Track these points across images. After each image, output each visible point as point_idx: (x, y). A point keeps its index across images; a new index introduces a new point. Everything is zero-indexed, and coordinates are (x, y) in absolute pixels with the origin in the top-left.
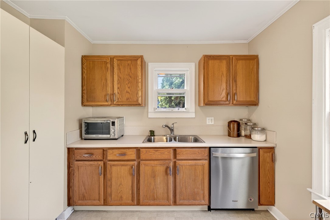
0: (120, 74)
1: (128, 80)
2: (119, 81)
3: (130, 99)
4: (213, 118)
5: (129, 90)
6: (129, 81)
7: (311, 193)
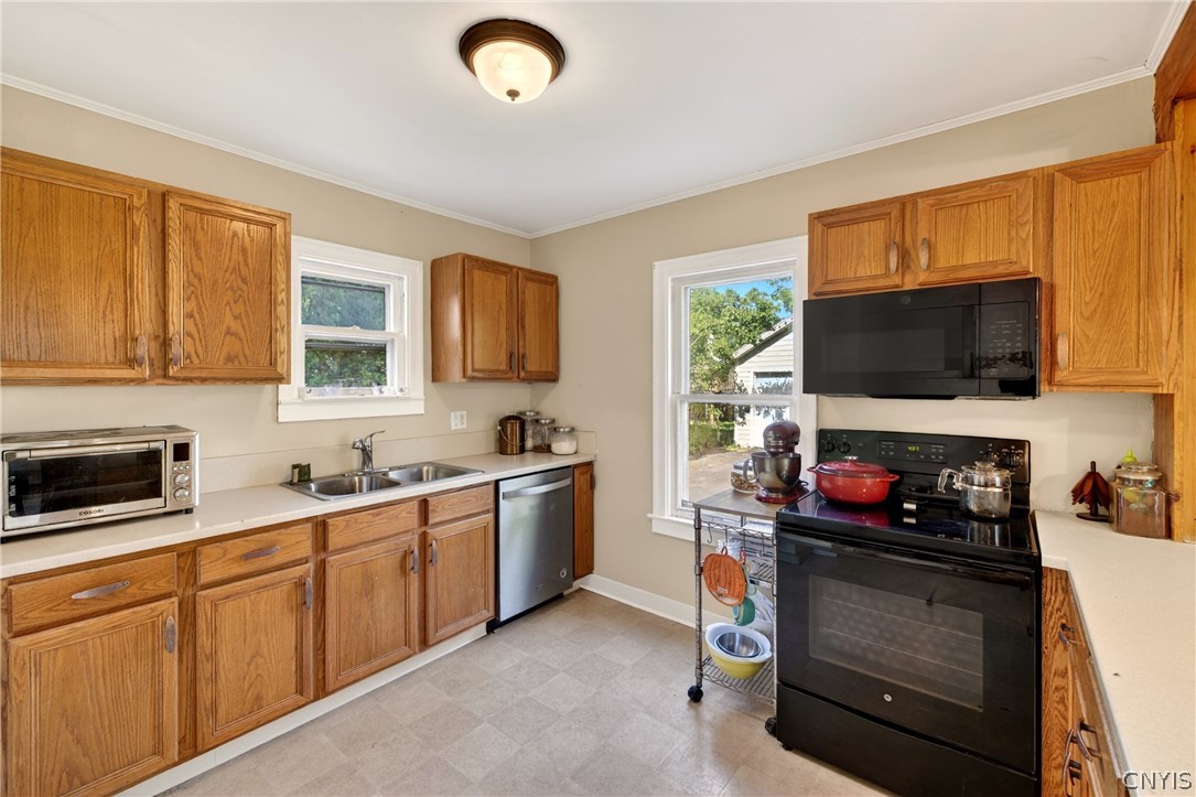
0: (195, 260)
1: (232, 288)
2: (191, 288)
3: (242, 358)
4: (465, 413)
5: (235, 326)
6: (239, 292)
7: (651, 520)
